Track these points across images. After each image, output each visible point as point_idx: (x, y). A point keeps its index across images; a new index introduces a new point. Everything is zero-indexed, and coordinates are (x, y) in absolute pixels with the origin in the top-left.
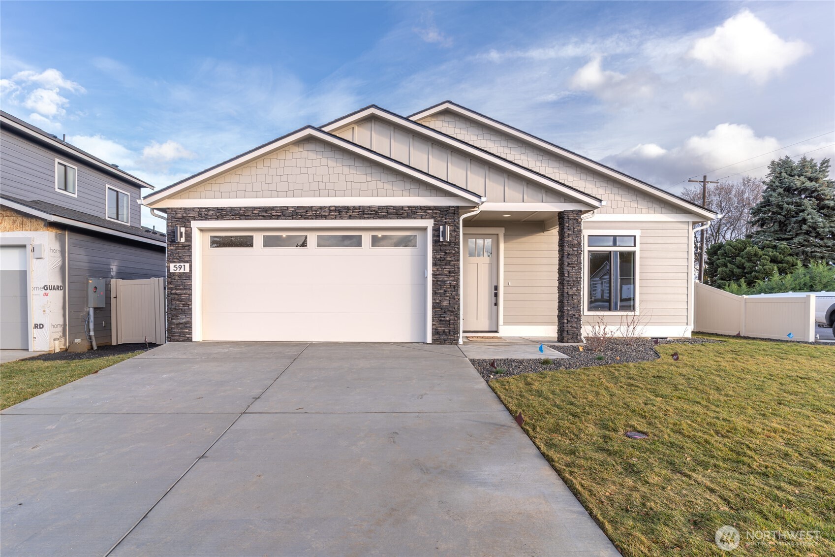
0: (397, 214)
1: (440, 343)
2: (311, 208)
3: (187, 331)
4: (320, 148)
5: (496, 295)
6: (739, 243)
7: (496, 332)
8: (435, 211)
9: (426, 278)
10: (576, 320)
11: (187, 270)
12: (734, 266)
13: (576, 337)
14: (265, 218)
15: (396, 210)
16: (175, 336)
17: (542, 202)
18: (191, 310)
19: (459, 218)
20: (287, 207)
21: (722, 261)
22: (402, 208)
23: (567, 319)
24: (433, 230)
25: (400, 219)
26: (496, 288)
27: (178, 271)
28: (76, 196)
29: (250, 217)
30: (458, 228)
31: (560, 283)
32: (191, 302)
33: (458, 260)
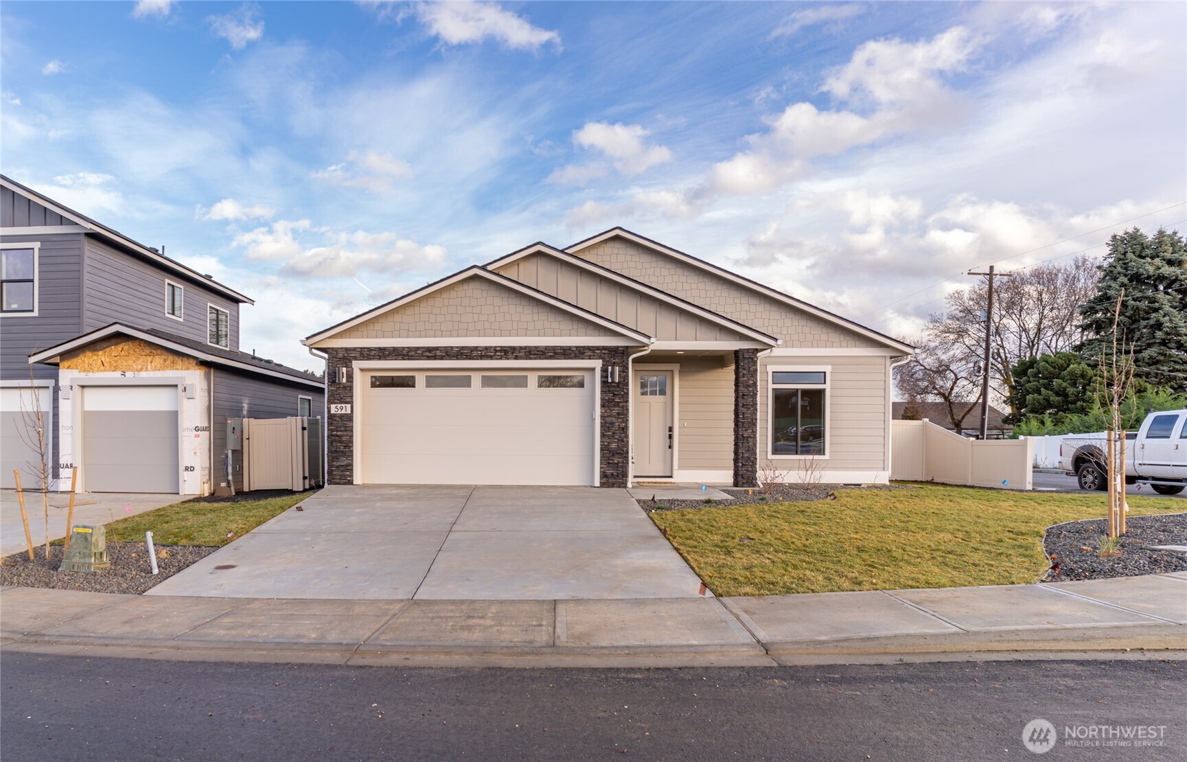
0: (564, 354)
1: (608, 487)
2: (476, 348)
3: (348, 473)
4: (485, 287)
5: (670, 437)
6: (1059, 357)
7: (671, 477)
8: (603, 351)
9: (593, 420)
10: (751, 463)
11: (349, 411)
12: (1050, 392)
13: (751, 482)
14: (429, 358)
15: (564, 350)
16: (336, 479)
17: (716, 340)
18: (352, 452)
19: (628, 358)
20: (452, 347)
21: (1034, 385)
22: (570, 348)
23: (742, 463)
24: (601, 371)
25: (568, 359)
26: (671, 429)
27: (339, 412)
28: (181, 320)
29: (413, 358)
30: (627, 369)
31: (735, 425)
32: (352, 443)
33: (627, 402)
